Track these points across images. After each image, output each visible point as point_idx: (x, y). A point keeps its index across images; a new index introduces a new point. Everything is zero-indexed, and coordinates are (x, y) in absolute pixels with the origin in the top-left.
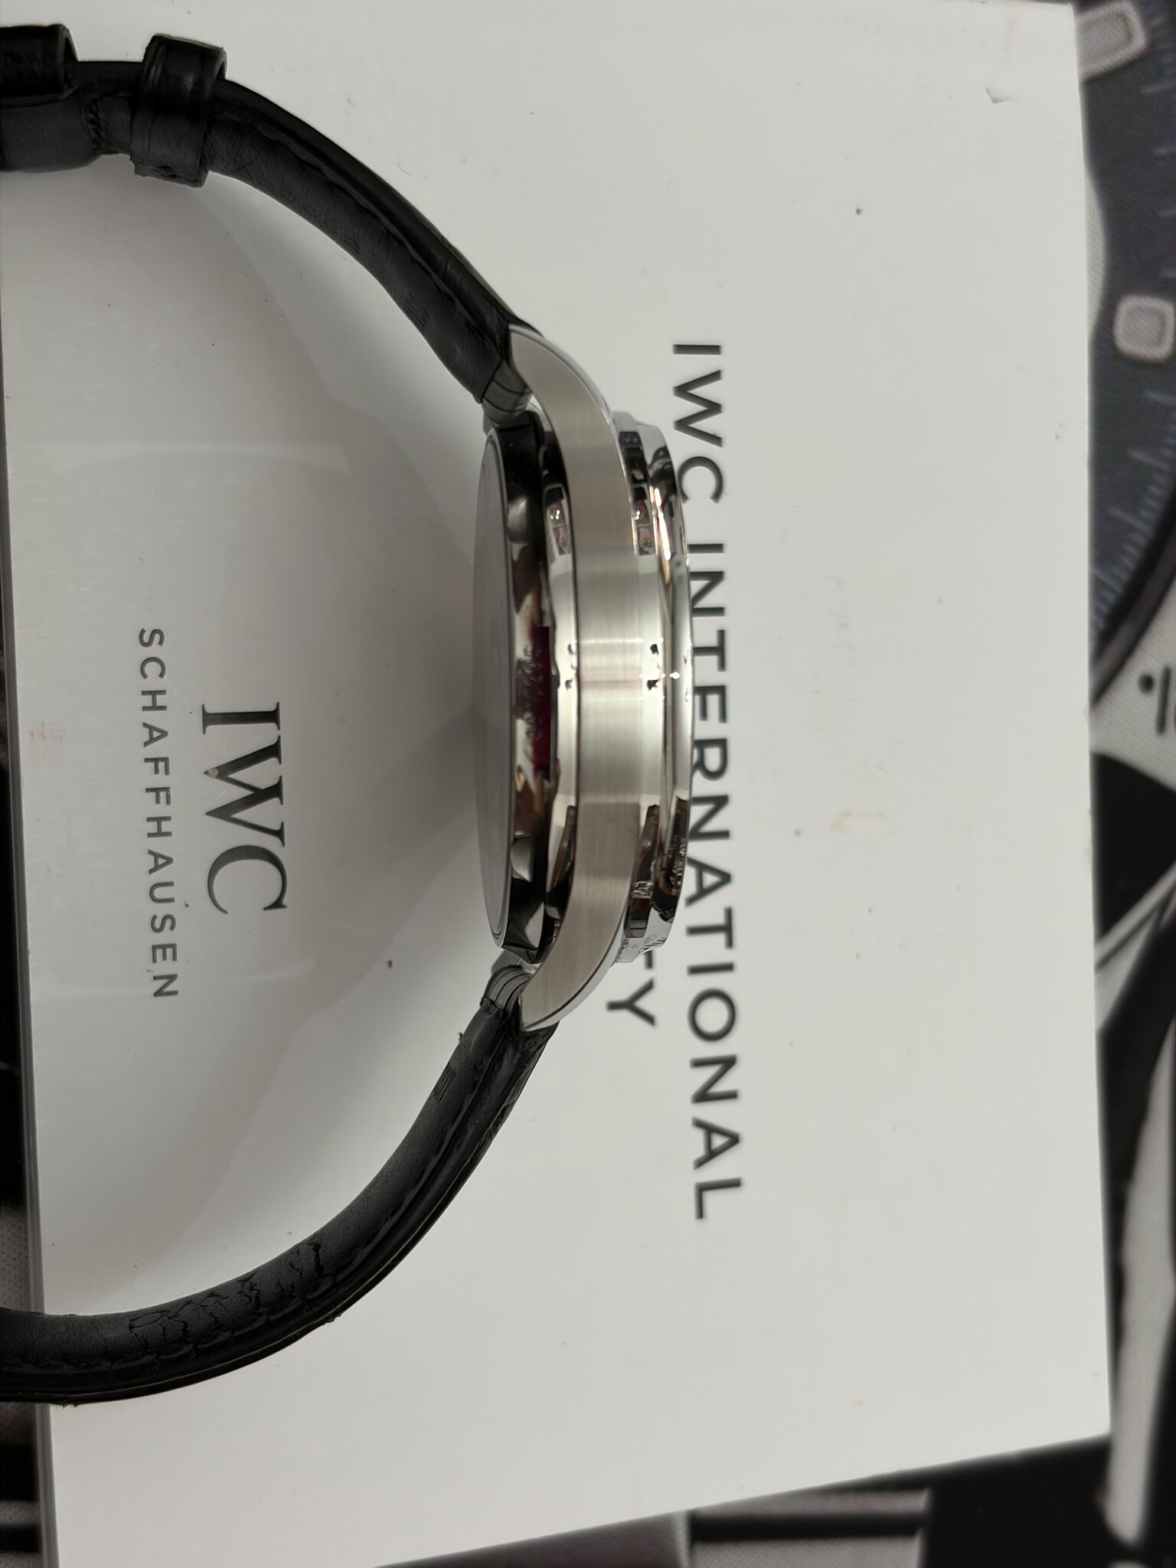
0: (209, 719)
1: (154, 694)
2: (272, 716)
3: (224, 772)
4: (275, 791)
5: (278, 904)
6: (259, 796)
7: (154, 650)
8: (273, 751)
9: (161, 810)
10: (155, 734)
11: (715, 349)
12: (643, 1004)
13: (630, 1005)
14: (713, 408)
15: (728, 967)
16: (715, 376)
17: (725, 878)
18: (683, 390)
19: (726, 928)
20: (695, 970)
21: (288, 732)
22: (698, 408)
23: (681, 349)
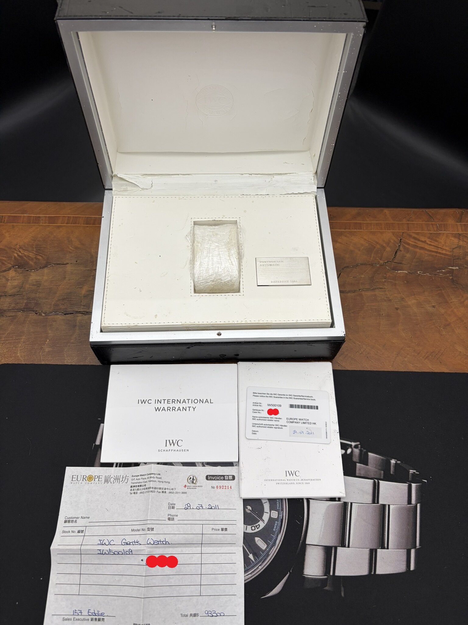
0: (166, 446)
1: (164, 451)
2: (166, 441)
3: (171, 445)
4: (173, 440)
5: (182, 440)
6: (173, 442)
7: (160, 450)
8: (169, 441)
9: (173, 450)
10: (167, 450)
11: (139, 400)
12: (194, 408)
13: (194, 409)
14: (144, 400)
15: (192, 400)
16: (141, 400)
17: (184, 400)
18: (142, 403)
19: (188, 400)
20: (192, 403)
21: (168, 439)
22: (143, 402)
23: (138, 403)
